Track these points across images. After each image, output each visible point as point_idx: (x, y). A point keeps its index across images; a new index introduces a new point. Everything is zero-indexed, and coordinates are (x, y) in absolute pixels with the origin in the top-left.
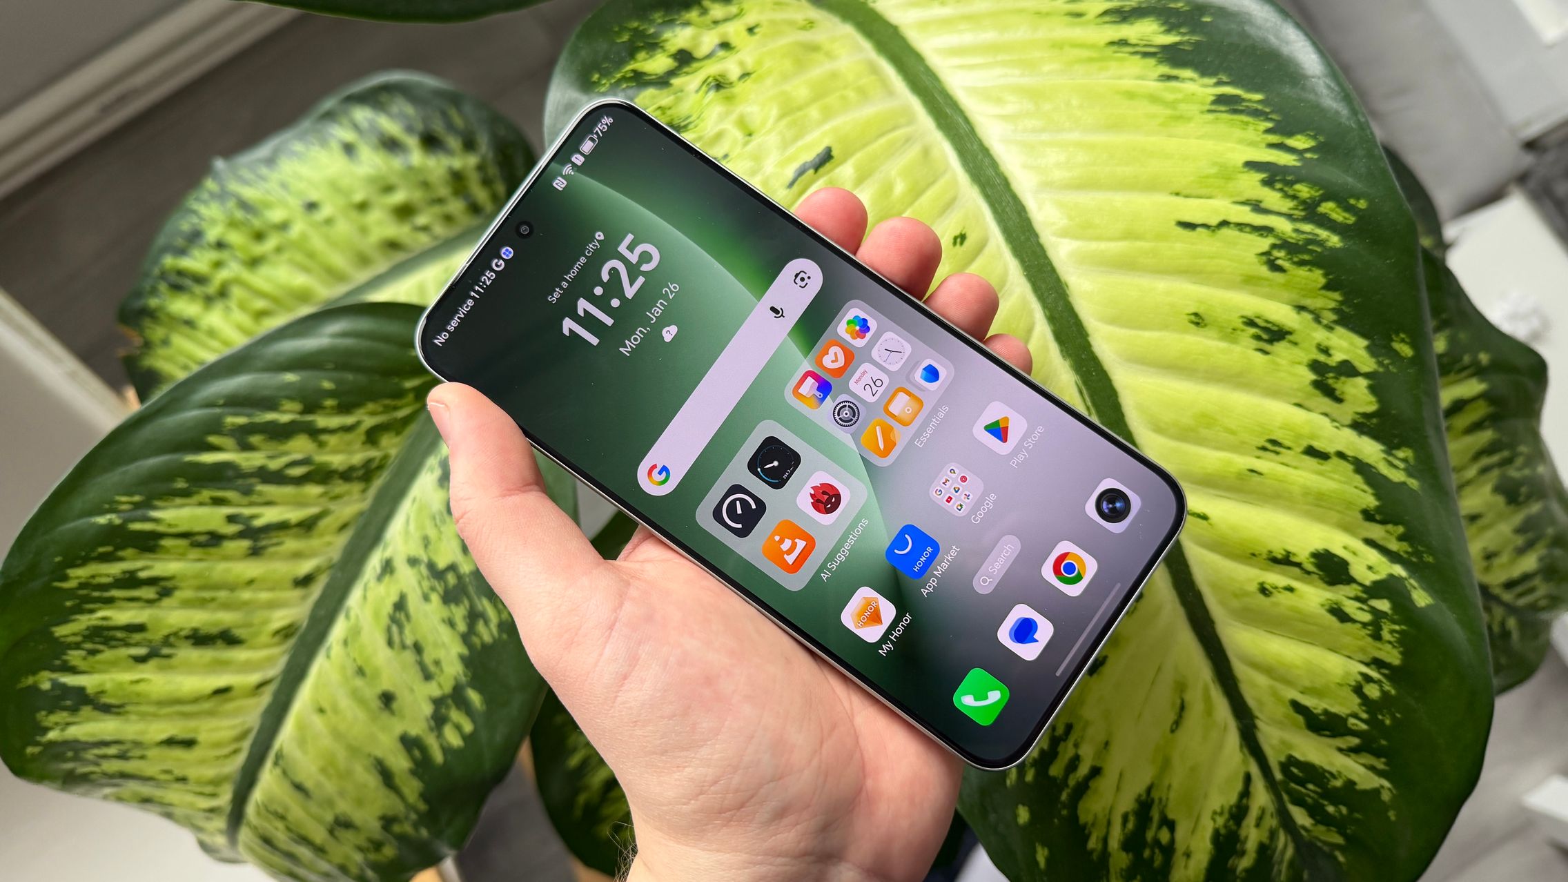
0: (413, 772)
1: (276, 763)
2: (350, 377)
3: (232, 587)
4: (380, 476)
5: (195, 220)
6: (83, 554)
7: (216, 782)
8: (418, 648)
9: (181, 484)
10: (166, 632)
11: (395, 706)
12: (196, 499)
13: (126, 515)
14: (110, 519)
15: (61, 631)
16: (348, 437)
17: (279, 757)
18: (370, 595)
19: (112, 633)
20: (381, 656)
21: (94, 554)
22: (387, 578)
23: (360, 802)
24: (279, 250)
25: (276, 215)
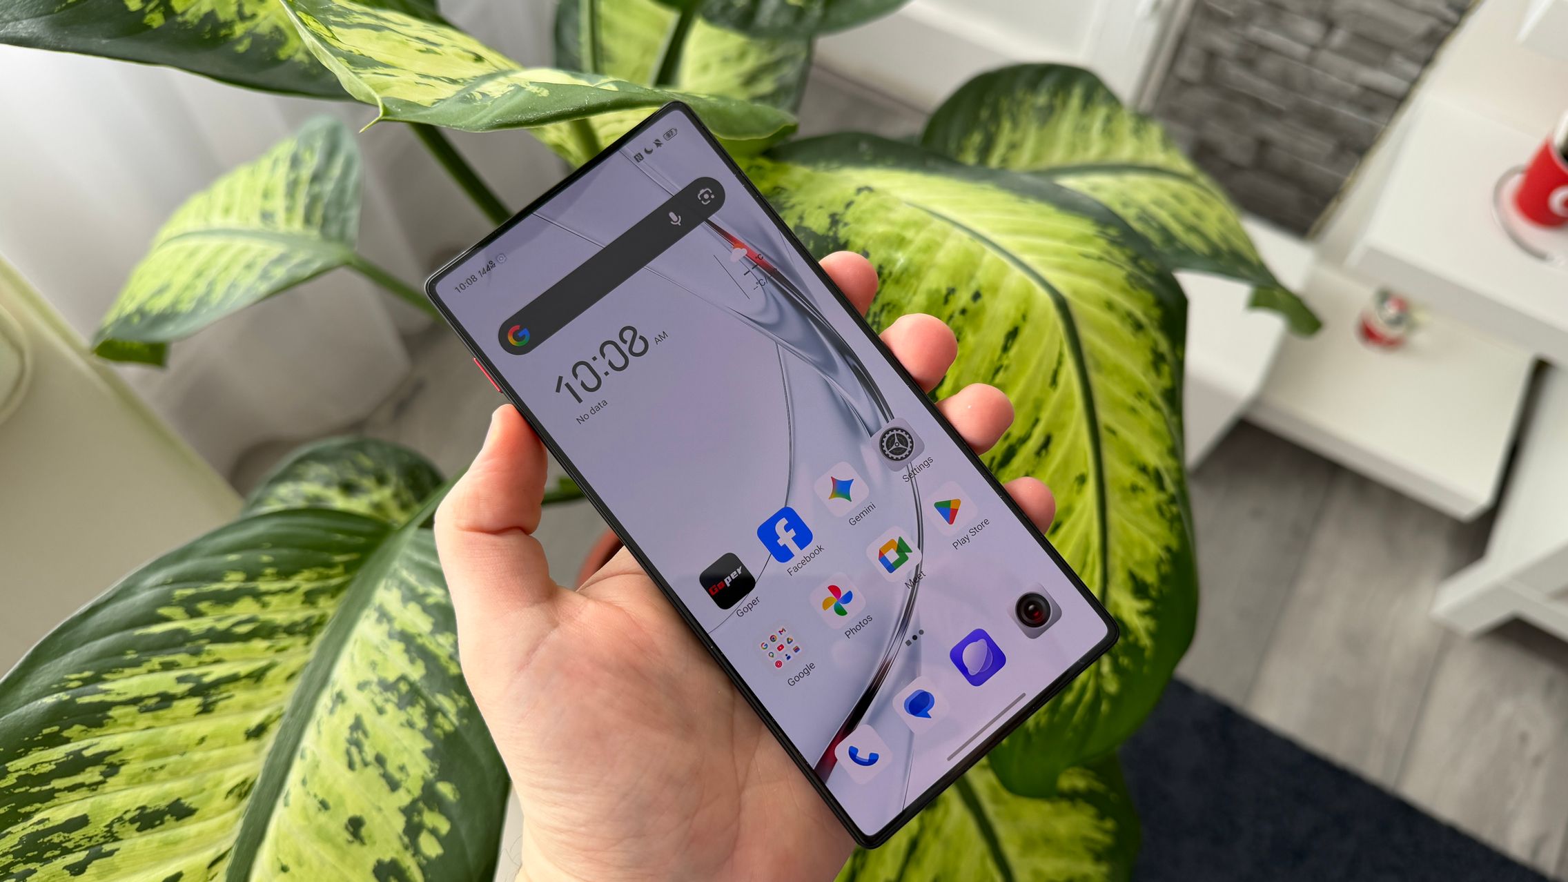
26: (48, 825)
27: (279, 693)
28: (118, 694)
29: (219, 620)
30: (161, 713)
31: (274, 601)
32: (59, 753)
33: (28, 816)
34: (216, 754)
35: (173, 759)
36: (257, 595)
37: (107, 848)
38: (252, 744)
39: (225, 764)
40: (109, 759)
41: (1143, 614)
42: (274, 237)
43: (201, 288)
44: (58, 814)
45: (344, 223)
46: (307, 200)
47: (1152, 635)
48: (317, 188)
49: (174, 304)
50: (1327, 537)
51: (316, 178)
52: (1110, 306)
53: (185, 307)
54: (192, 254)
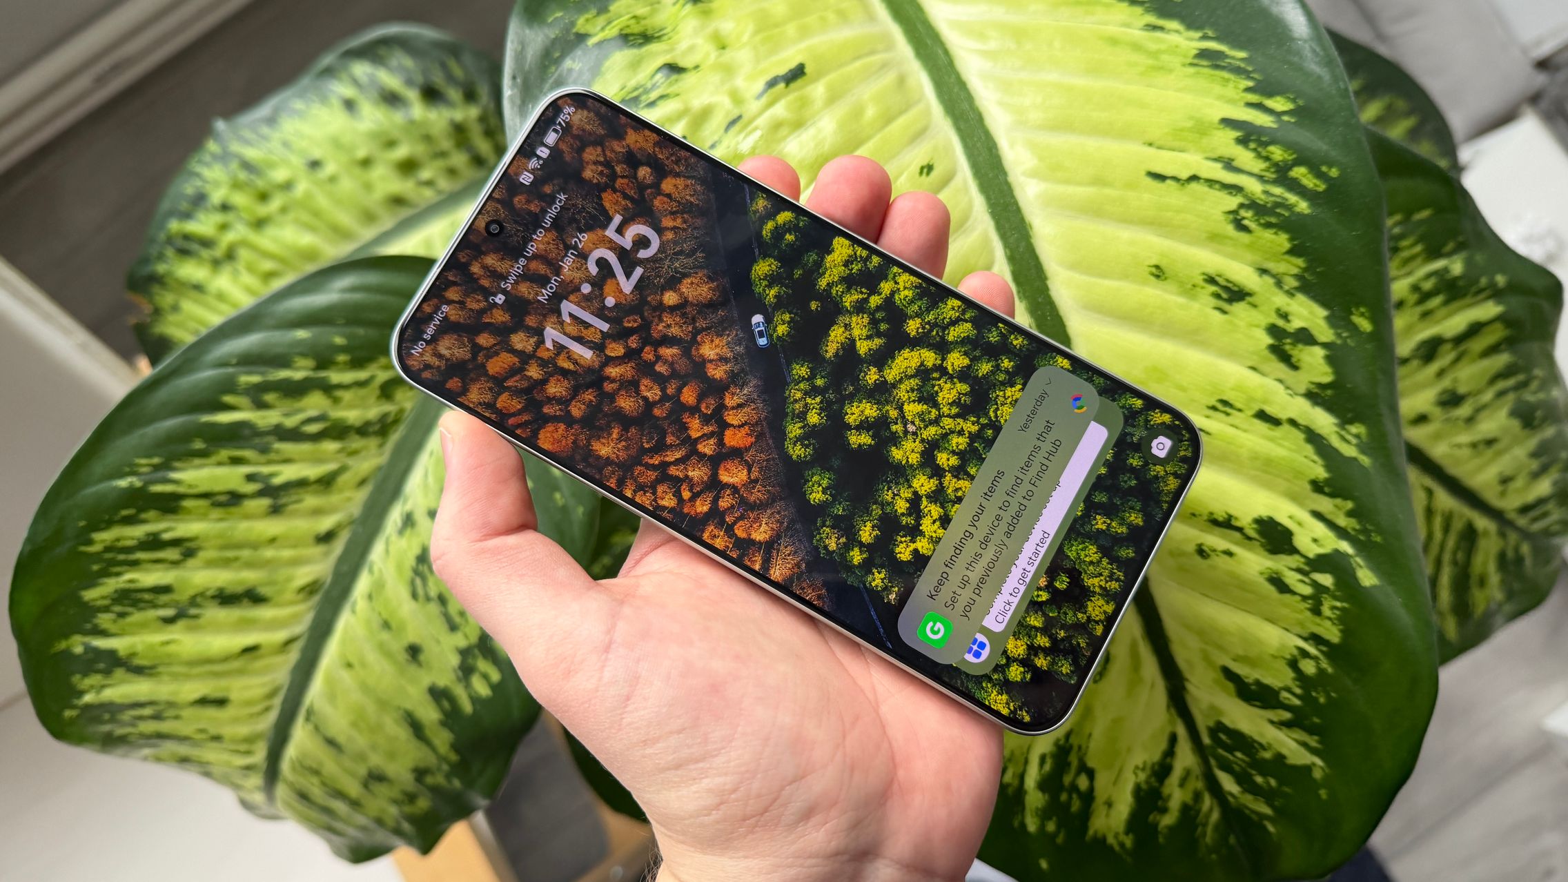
0: (444, 724)
1: (308, 719)
2: (361, 331)
3: (255, 546)
4: (395, 431)
5: (199, 183)
6: (107, 517)
7: (250, 739)
8: (442, 600)
9: (199, 445)
10: (192, 592)
11: (422, 657)
12: (214, 459)
13: (148, 477)
14: (131, 482)
15: (90, 595)
16: (362, 392)
17: (310, 714)
18: (392, 549)
19: (139, 596)
20: (406, 608)
21: (117, 518)
22: (408, 532)
23: (391, 755)
24: (284, 210)
25: (280, 175)
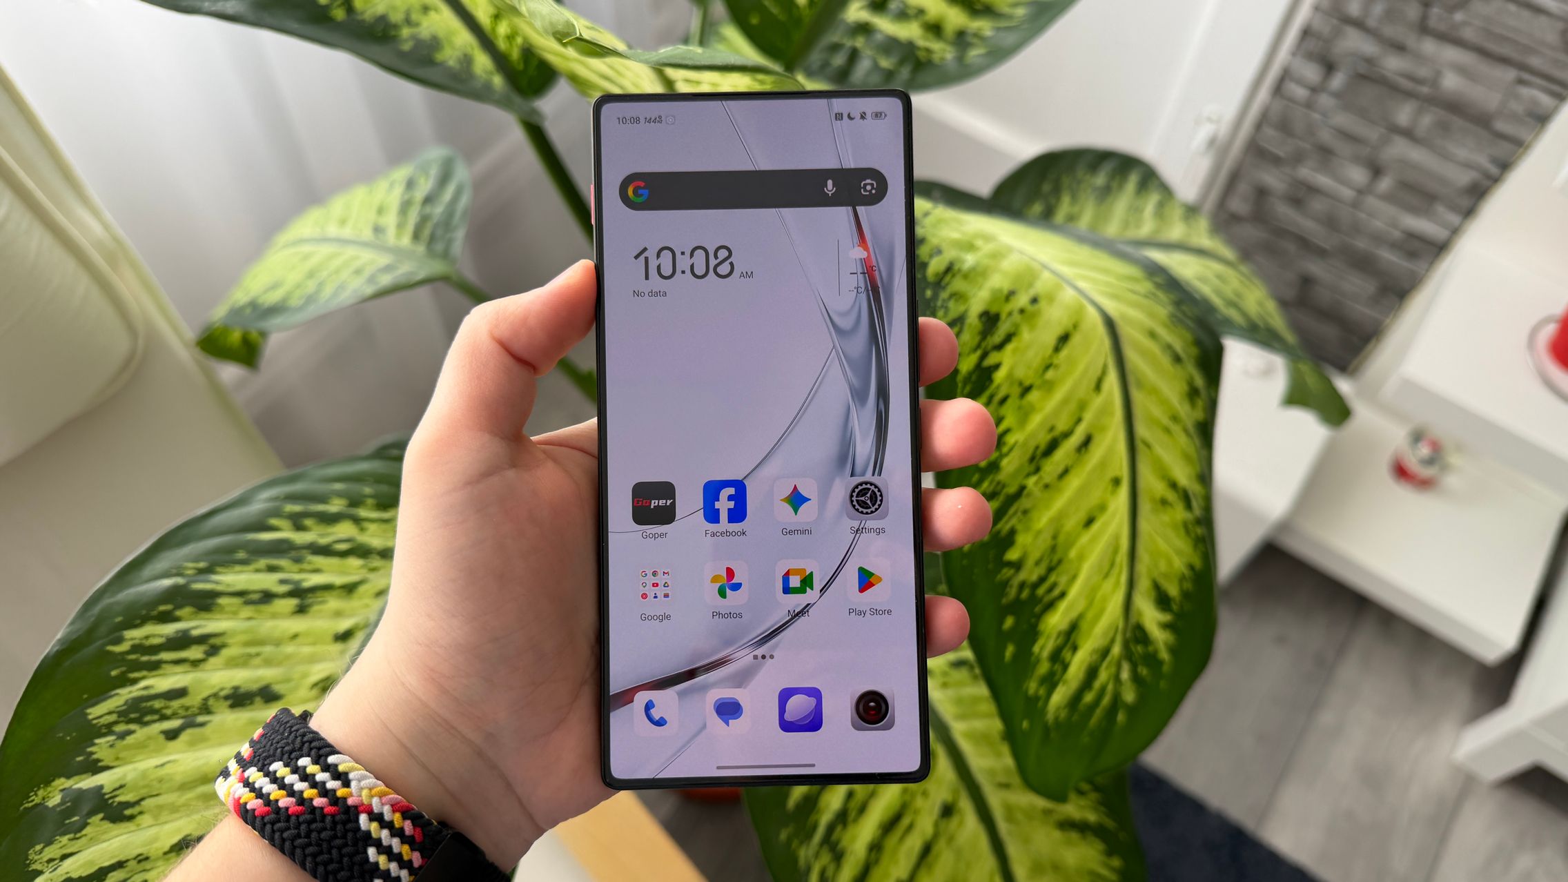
26: (152, 692)
27: (367, 606)
28: (228, 585)
29: (322, 536)
30: (264, 608)
31: (372, 527)
32: (170, 629)
33: (135, 681)
34: (306, 650)
35: (268, 649)
36: (357, 521)
37: (200, 719)
38: (339, 647)
39: (313, 659)
40: (213, 641)
41: (1165, 626)
42: (383, 248)
43: (311, 286)
44: (161, 683)
45: (449, 243)
46: (418, 219)
47: (1173, 650)
48: (428, 210)
49: (285, 300)
50: (1349, 670)
51: (428, 200)
52: (1152, 335)
53: (294, 302)
54: (306, 257)
